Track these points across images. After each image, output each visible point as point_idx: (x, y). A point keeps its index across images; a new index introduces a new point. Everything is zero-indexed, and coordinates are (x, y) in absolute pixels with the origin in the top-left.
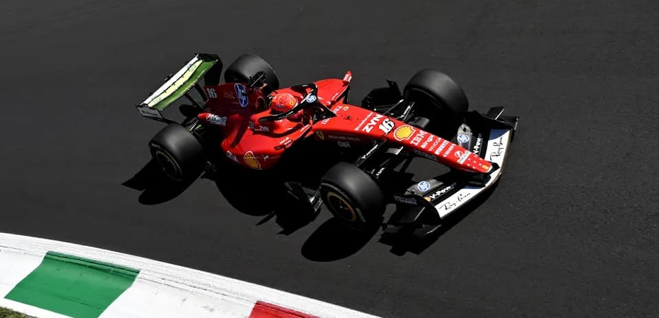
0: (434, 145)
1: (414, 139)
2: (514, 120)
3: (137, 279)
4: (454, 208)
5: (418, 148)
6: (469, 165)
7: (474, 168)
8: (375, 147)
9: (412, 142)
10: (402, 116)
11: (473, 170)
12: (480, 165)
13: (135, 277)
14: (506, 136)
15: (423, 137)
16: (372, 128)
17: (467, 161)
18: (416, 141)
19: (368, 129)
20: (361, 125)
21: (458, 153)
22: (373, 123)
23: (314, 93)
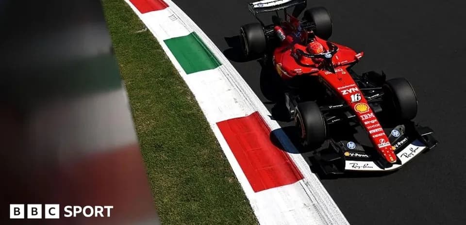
0: (373, 126)
1: (364, 115)
2: (434, 142)
3: (218, 68)
4: (357, 169)
5: (363, 122)
6: (383, 151)
7: (385, 155)
8: (340, 106)
9: (362, 116)
10: (370, 98)
11: (384, 155)
12: (390, 155)
13: (218, 66)
14: (421, 148)
15: (370, 117)
16: (347, 93)
17: (384, 148)
18: (364, 117)
19: (344, 93)
20: (343, 87)
21: (383, 140)
22: (350, 91)
23: (332, 54)
